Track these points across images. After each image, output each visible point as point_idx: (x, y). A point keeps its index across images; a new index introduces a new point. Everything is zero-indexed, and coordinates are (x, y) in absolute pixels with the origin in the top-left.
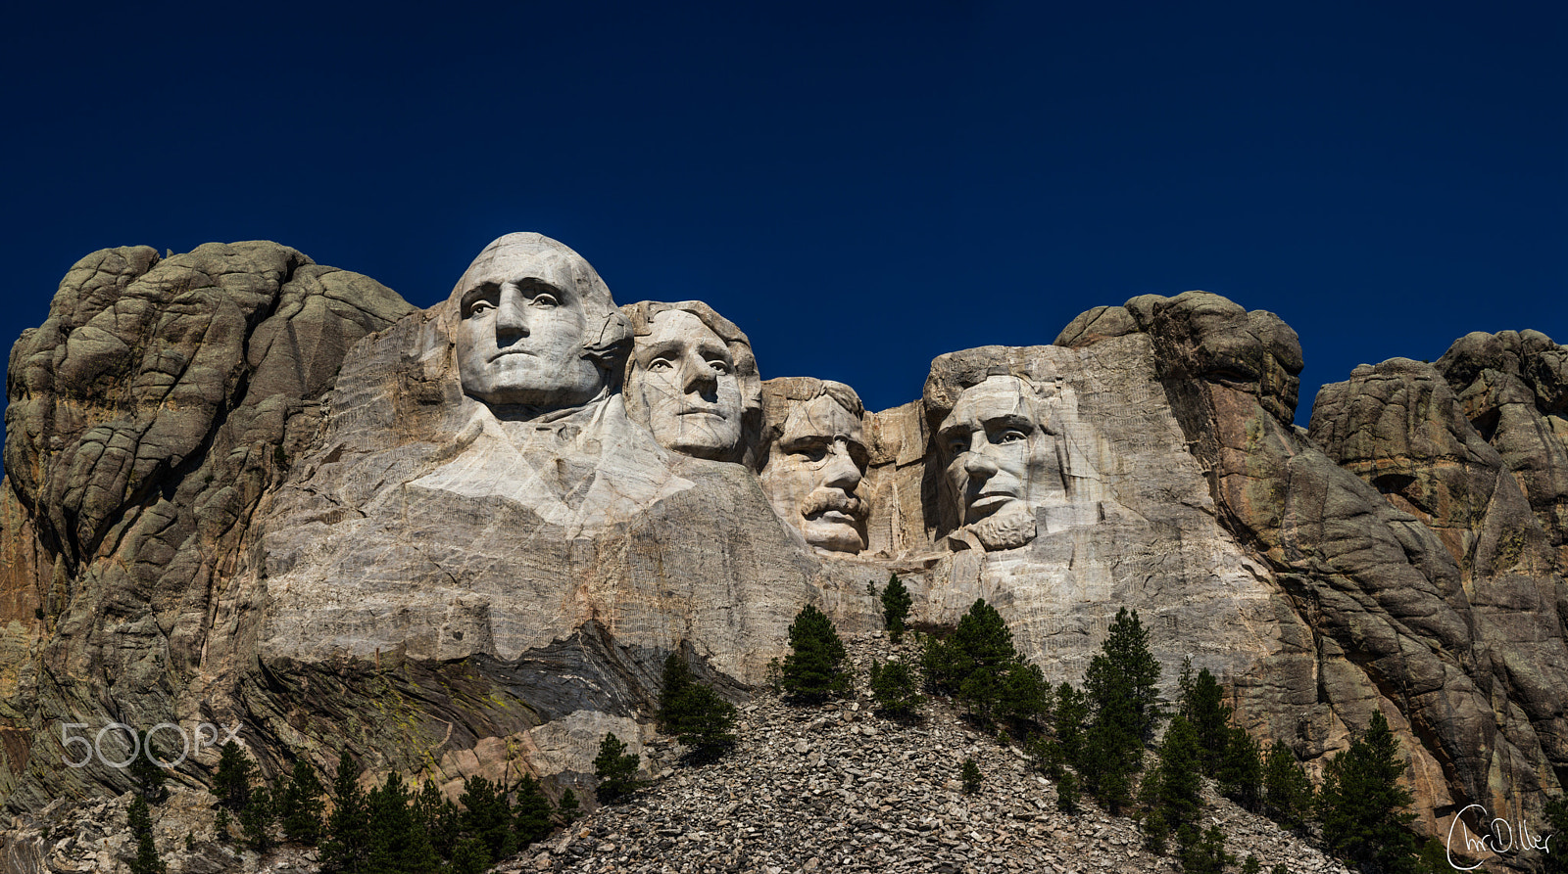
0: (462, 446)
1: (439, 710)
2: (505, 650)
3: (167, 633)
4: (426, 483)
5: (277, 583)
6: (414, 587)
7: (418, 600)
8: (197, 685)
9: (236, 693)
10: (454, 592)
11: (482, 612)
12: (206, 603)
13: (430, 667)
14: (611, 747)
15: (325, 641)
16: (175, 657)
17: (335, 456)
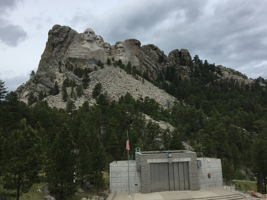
0: (84, 43)
1: (82, 62)
2: (87, 59)
3: (61, 54)
4: (81, 46)
5: (70, 52)
6: (81, 53)
7: (81, 54)
8: (63, 58)
9: (66, 59)
10: (84, 54)
11: (86, 56)
12: (64, 53)
13: (82, 59)
14: (95, 66)
15: (74, 56)
16: (62, 56)
17: (74, 43)
